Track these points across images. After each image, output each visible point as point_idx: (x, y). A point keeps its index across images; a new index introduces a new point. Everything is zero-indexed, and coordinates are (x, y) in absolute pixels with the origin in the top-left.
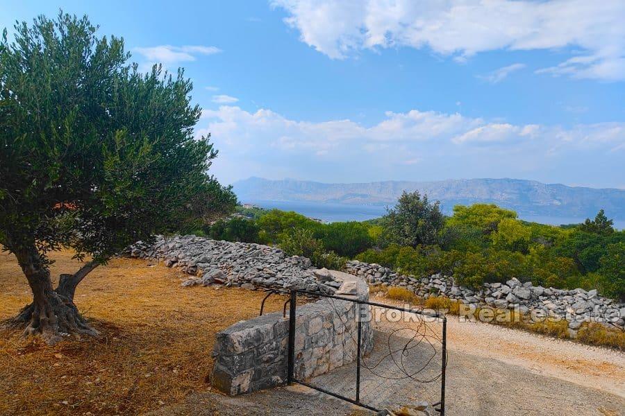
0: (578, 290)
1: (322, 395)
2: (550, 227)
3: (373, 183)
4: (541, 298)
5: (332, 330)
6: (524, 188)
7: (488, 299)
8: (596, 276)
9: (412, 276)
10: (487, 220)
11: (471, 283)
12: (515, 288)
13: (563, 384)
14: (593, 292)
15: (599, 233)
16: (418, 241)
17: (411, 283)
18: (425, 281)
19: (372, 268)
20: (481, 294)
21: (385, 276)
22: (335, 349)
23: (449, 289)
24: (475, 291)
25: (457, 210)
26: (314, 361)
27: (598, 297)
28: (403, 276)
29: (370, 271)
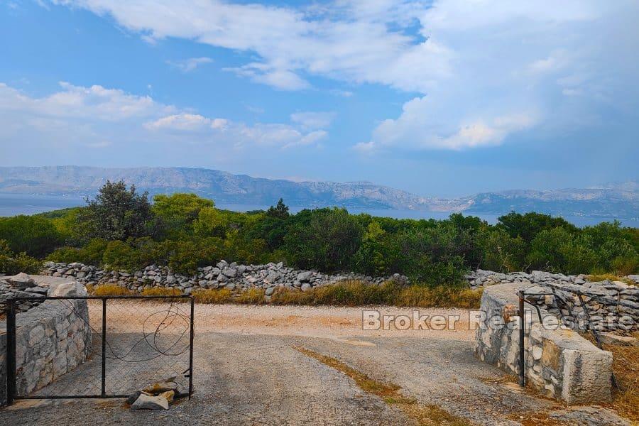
0: (270, 264)
1: (57, 402)
2: (240, 213)
3: (46, 168)
4: (244, 274)
5: (55, 337)
6: (216, 178)
7: (201, 282)
8: (280, 252)
9: (122, 270)
10: (189, 209)
11: (186, 269)
12: (224, 269)
13: (266, 337)
14: (281, 264)
15: (280, 217)
16: (127, 234)
17: (123, 278)
18: (139, 274)
19: (73, 268)
20: (195, 278)
21: (90, 275)
22: (58, 356)
23: (164, 279)
24: (190, 276)
25: (158, 200)
26: (36, 374)
27: (283, 267)
28: (112, 273)
29: (69, 272)
